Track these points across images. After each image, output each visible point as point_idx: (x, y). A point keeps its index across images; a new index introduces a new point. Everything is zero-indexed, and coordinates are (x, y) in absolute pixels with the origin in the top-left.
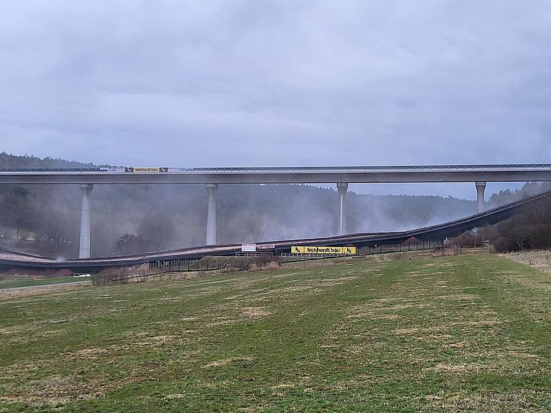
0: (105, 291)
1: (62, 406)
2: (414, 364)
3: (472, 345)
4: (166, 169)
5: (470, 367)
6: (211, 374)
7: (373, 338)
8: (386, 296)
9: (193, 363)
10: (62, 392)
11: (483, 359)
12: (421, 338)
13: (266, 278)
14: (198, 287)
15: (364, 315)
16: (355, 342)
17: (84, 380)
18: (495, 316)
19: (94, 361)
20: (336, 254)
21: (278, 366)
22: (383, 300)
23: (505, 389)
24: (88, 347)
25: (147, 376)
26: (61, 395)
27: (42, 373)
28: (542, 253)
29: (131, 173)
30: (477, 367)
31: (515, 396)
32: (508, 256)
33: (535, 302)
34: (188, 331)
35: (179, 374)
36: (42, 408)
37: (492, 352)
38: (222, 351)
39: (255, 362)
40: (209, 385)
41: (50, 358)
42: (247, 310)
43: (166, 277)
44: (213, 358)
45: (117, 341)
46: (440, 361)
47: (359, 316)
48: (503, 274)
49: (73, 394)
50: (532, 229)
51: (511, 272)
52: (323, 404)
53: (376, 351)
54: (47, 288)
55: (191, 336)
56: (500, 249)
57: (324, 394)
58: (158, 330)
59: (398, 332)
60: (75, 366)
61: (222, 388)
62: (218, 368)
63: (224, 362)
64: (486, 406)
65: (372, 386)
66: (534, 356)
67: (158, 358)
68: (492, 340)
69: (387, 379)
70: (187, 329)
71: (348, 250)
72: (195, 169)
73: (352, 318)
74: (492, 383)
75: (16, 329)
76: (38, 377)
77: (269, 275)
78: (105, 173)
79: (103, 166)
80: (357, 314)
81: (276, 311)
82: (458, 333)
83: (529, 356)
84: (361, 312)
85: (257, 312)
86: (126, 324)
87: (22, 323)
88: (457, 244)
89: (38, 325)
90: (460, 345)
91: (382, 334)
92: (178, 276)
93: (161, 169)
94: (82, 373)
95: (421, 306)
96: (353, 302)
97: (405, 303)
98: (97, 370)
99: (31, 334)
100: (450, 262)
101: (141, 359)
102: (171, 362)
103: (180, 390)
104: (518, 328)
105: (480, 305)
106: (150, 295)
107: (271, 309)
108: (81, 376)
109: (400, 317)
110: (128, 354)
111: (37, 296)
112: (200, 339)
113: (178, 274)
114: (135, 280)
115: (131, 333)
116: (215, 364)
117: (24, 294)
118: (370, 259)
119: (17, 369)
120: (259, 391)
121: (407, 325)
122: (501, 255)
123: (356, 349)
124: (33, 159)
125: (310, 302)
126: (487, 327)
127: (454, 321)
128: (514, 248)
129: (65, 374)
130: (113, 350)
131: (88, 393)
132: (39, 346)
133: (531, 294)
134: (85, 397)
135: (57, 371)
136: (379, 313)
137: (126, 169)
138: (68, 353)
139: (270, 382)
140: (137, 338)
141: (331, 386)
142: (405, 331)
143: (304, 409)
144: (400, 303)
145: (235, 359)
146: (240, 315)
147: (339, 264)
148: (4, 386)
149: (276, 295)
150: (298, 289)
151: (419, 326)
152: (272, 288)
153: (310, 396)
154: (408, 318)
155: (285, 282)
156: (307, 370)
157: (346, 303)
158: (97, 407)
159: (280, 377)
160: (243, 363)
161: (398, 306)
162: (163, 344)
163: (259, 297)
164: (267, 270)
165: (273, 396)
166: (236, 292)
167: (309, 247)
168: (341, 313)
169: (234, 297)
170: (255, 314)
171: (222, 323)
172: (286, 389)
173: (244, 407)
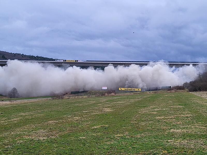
0: (56, 101)
1: (45, 140)
2: (163, 129)
3: (183, 123)
4: (77, 61)
5: (183, 131)
6: (94, 131)
7: (148, 120)
8: (152, 105)
9: (87, 127)
10: (44, 135)
11: (187, 128)
12: (165, 120)
13: (111, 98)
14: (87, 101)
15: (145, 112)
16: (143, 121)
17: (51, 132)
18: (190, 113)
19: (54, 125)
20: (134, 91)
21: (117, 128)
22: (151, 107)
23: (195, 139)
24: (52, 120)
25: (72, 131)
26: (43, 136)
28: (205, 92)
29: (65, 62)
30: (185, 131)
31: (199, 141)
32: (193, 93)
33: (204, 109)
34: (85, 116)
35: (83, 130)
37: (190, 126)
38: (97, 123)
39: (109, 127)
40: (94, 134)
41: (39, 124)
42: (105, 109)
43: (76, 97)
44: (94, 125)
45: (62, 119)
46: (172, 128)
47: (143, 112)
48: (192, 99)
49: (48, 136)
50: (202, 84)
51: (194, 98)
52: (133, 142)
53: (150, 124)
54: (36, 100)
55: (86, 117)
56: (190, 91)
57: (133, 139)
58: (75, 115)
59: (157, 118)
60: (48, 127)
61: (98, 136)
62: (96, 129)
63: (98, 127)
64: (189, 144)
66: (204, 127)
67: (76, 125)
68: (189, 122)
69: (154, 134)
71: (138, 90)
72: (87, 61)
73: (141, 113)
74: (191, 136)
75: (27, 113)
76: (36, 130)
77: (111, 97)
78: (57, 62)
79: (56, 59)
80: (142, 111)
81: (115, 110)
82: (177, 119)
83: (203, 127)
85: (108, 110)
86: (64, 113)
87: (29, 111)
88: (175, 88)
89: (34, 112)
90: (179, 123)
91: (152, 118)
92: (81, 97)
93: (75, 61)
95: (164, 109)
96: (141, 107)
97: (158, 108)
98: (55, 128)
99: (32, 115)
100: (173, 94)
101: (70, 125)
102: (80, 126)
103: (84, 136)
104: (198, 118)
105: (184, 109)
106: (72, 103)
107: (113, 109)
108: (50, 130)
109: (157, 113)
110: (65, 123)
111: (33, 102)
112: (89, 118)
113: (81, 96)
114: (66, 98)
115: (66, 116)
116: (95, 127)
117: (29, 102)
118: (146, 93)
119: (28, 127)
120: (111, 137)
121: (160, 116)
122: (191, 92)
123: (143, 124)
124: (32, 56)
125: (126, 107)
126: (187, 117)
127: (176, 115)
128: (195, 90)
129: (44, 129)
131: (53, 136)
132: (35, 120)
133: (202, 106)
134: (52, 137)
135: (42, 128)
136: (150, 111)
137: (64, 60)
138: (45, 122)
139: (114, 134)
140: (68, 117)
141: (135, 136)
142: (159, 118)
143: (127, 143)
144: (157, 108)
145: (102, 125)
146: (103, 111)
147: (135, 94)
148: (24, 133)
149: (114, 104)
150: (122, 102)
151: (164, 116)
152: (113, 102)
153: (128, 139)
154: (160, 113)
155: (117, 100)
156: (127, 130)
157: (138, 108)
158: (56, 140)
159: (118, 132)
160: (105, 127)
161: (156, 109)
162: (77, 120)
163: (108, 105)
164: (111, 96)
165: (116, 139)
166: (101, 103)
167: (125, 88)
168: (137, 111)
169: (100, 105)
170: (108, 111)
171: (97, 113)
172: (120, 136)
173: (106, 142)
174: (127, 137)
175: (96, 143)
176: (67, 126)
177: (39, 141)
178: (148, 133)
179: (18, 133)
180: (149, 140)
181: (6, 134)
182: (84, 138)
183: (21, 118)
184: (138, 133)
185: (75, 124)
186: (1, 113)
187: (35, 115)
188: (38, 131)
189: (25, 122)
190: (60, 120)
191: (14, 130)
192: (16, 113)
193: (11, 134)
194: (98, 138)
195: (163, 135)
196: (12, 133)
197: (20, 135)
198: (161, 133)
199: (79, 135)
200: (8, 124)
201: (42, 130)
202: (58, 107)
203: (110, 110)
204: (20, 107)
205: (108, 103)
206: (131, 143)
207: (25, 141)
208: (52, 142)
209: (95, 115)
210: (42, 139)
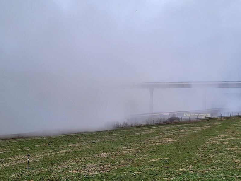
2: (236, 163)
6: (152, 164)
7: (218, 151)
8: (223, 134)
9: (144, 160)
12: (238, 152)
15: (214, 142)
16: (211, 153)
17: (102, 165)
19: (106, 158)
21: (179, 162)
22: (222, 136)
24: (104, 152)
27: (87, 162)
34: (142, 147)
35: (139, 164)
36: (87, 176)
38: (156, 155)
39: (169, 160)
41: (89, 156)
42: (166, 139)
44: (153, 158)
45: (115, 150)
47: (212, 142)
52: (197, 178)
53: (219, 157)
55: (144, 149)
58: (131, 146)
59: (229, 149)
60: (99, 160)
63: (157, 160)
65: (218, 171)
70: (142, 146)
73: (209, 143)
75: (76, 145)
76: (85, 163)
80: (211, 141)
81: (178, 139)
84: (213, 140)
86: (118, 144)
91: (222, 150)
94: (102, 162)
95: (238, 139)
96: (210, 136)
97: (231, 138)
98: (107, 161)
101: (124, 157)
102: (136, 159)
107: (176, 139)
108: (101, 164)
109: (229, 143)
110: (119, 155)
112: (147, 150)
115: (120, 147)
116: (154, 160)
119: (77, 160)
121: (232, 146)
123: (211, 156)
125: (192, 136)
129: (95, 163)
130: (113, 153)
132: (85, 152)
135: (92, 162)
136: (220, 141)
138: (96, 154)
139: (176, 168)
140: (123, 149)
141: (201, 170)
142: (231, 149)
143: (190, 179)
144: (229, 137)
145: (161, 158)
146: (163, 141)
147: (203, 121)
148: (72, 166)
149: (178, 133)
150: (186, 131)
151: (237, 147)
152: (176, 130)
153: (192, 174)
154: (233, 143)
155: (182, 128)
156: (191, 164)
157: (206, 137)
158: (107, 176)
159: (180, 166)
160: (165, 160)
161: (228, 139)
162: (133, 152)
163: (171, 134)
164: (174, 123)
165: (177, 174)
166: (162, 132)
167: (191, 114)
168: (204, 141)
169: (161, 134)
170: (169, 141)
171: (156, 144)
172: (182, 171)
173: (165, 178)
174: (190, 172)
175: (154, 179)
176: (121, 158)
177: (88, 176)
178: (216, 167)
179: (66, 167)
180: (217, 175)
181: (52, 168)
182: (140, 173)
183: (69, 150)
184: (204, 168)
185: (130, 156)
186: (49, 145)
187: (85, 147)
188: (87, 165)
189: (74, 154)
190: (113, 152)
191: (61, 164)
192: (65, 145)
193: (57, 168)
194: (156, 173)
195: (235, 170)
196: (59, 167)
197: (67, 170)
198: (232, 167)
199: (134, 170)
200: (55, 157)
201: (92, 164)
202: (112, 137)
203: (172, 140)
204: (70, 137)
205: (171, 132)
206: (195, 179)
207: (73, 177)
208: (102, 177)
209: (154, 146)
210: (92, 174)
